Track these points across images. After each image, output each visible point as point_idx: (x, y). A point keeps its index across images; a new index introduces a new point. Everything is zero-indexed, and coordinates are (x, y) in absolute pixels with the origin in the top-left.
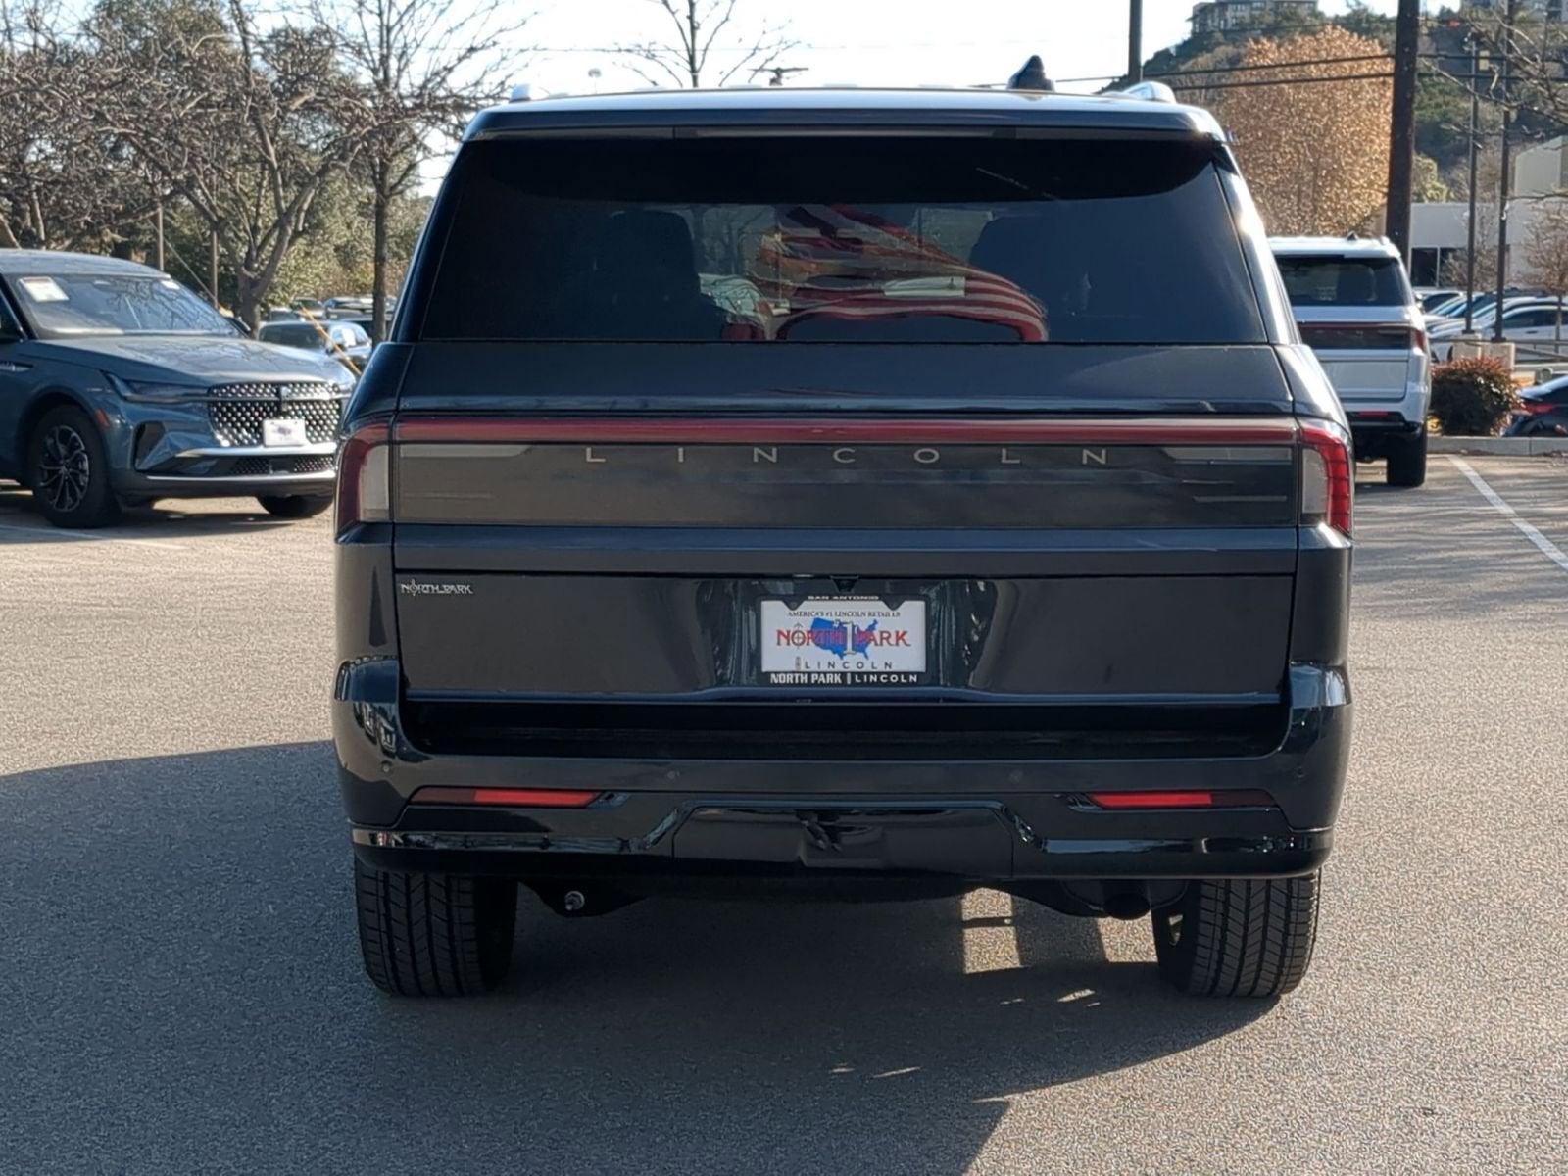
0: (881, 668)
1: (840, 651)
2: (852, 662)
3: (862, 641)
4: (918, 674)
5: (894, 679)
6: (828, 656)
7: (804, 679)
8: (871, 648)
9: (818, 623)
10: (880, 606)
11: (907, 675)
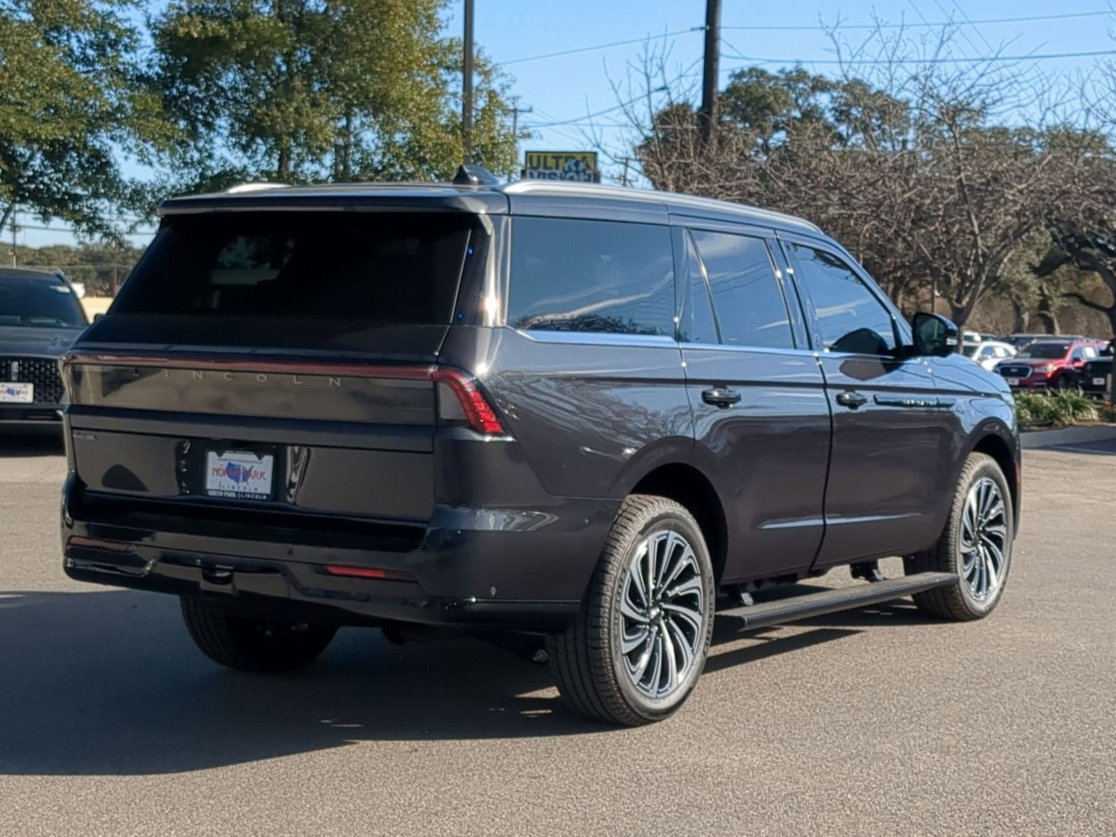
0: (253, 491)
1: (237, 480)
2: (242, 487)
3: (247, 475)
4: (268, 495)
5: (257, 497)
6: (232, 482)
7: (221, 494)
8: (250, 480)
9: (230, 465)
10: (254, 457)
11: (262, 495)
